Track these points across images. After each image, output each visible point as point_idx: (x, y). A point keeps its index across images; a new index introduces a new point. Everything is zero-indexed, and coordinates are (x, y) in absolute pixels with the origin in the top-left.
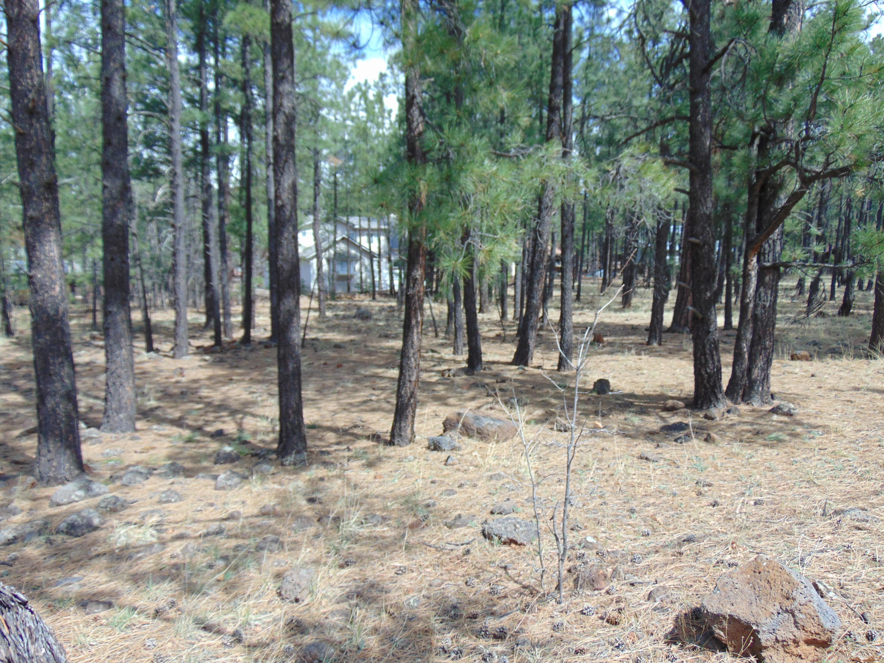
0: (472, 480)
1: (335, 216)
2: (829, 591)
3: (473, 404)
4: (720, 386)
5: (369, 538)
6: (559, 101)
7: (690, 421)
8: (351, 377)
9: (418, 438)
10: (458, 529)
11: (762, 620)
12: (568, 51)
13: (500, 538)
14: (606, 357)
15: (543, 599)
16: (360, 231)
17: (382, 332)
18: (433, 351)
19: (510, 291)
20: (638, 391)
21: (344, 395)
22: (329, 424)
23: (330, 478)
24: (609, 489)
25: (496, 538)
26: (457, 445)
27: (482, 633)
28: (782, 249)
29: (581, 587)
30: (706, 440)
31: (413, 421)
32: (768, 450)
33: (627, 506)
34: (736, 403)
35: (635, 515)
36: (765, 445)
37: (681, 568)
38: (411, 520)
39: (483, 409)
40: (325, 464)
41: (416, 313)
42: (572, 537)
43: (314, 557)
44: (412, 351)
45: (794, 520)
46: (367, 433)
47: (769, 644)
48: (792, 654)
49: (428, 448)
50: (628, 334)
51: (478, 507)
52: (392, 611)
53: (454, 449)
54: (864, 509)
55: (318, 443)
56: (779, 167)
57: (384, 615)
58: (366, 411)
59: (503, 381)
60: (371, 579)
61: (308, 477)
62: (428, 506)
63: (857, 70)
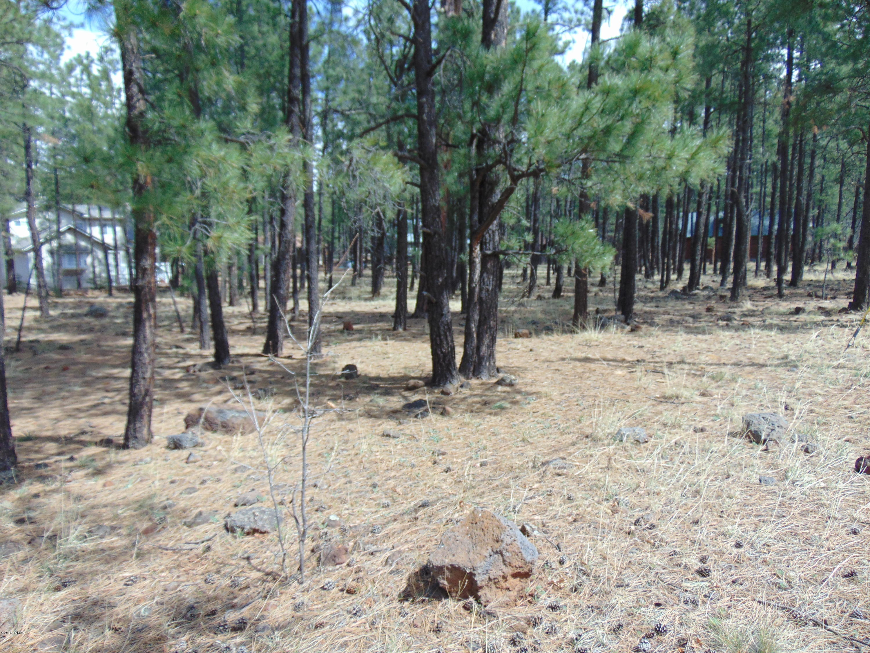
0: (215, 475)
1: (57, 203)
2: (533, 530)
3: (220, 398)
4: (454, 364)
5: (94, 552)
6: (297, 92)
7: (427, 398)
8: (80, 381)
9: (156, 438)
10: (198, 527)
11: (478, 564)
12: (304, 43)
13: (243, 529)
14: (355, 344)
15: (285, 582)
16: (91, 221)
17: (119, 330)
18: (178, 347)
19: (262, 284)
20: (383, 374)
21: (70, 400)
22: (49, 434)
23: (47, 493)
24: (354, 468)
25: (239, 530)
26: (200, 440)
27: (222, 628)
28: (501, 239)
29: (324, 564)
30: (442, 414)
31: (150, 421)
32: (493, 418)
33: (370, 482)
34: (468, 378)
35: (377, 489)
36: (491, 414)
37: (416, 532)
38: (146, 525)
39: (230, 403)
40: (42, 478)
41: (147, 306)
42: (316, 519)
43: (21, 585)
44: (144, 346)
45: (511, 475)
46: (98, 439)
47: (484, 583)
48: (502, 589)
49: (168, 447)
50: (376, 321)
51: (221, 502)
52: (118, 626)
53: (196, 445)
54: (564, 459)
55: (33, 456)
56: (493, 166)
57: (108, 633)
58: (96, 415)
59: (253, 373)
60: (94, 596)
61: (17, 496)
62: (165, 508)
63: (546, 85)
